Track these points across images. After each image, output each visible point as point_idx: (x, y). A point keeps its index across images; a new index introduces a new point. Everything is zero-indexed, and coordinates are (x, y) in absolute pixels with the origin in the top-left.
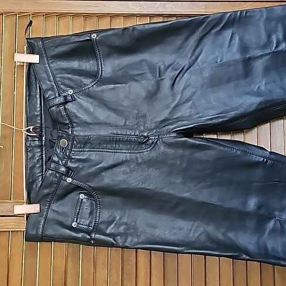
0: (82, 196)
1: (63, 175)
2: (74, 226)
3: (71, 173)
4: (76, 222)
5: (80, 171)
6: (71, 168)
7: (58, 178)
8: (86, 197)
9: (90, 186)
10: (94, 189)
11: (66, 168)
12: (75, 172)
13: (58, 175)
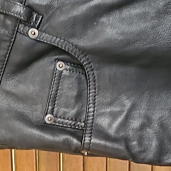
0: (60, 66)
1: (21, 22)
2: (47, 122)
3: (37, 19)
4: (52, 113)
5: (53, 13)
6: (36, 8)
7: (11, 28)
8: (68, 67)
9: (76, 47)
10: (84, 51)
11: (26, 7)
12: (46, 17)
13: (9, 22)
